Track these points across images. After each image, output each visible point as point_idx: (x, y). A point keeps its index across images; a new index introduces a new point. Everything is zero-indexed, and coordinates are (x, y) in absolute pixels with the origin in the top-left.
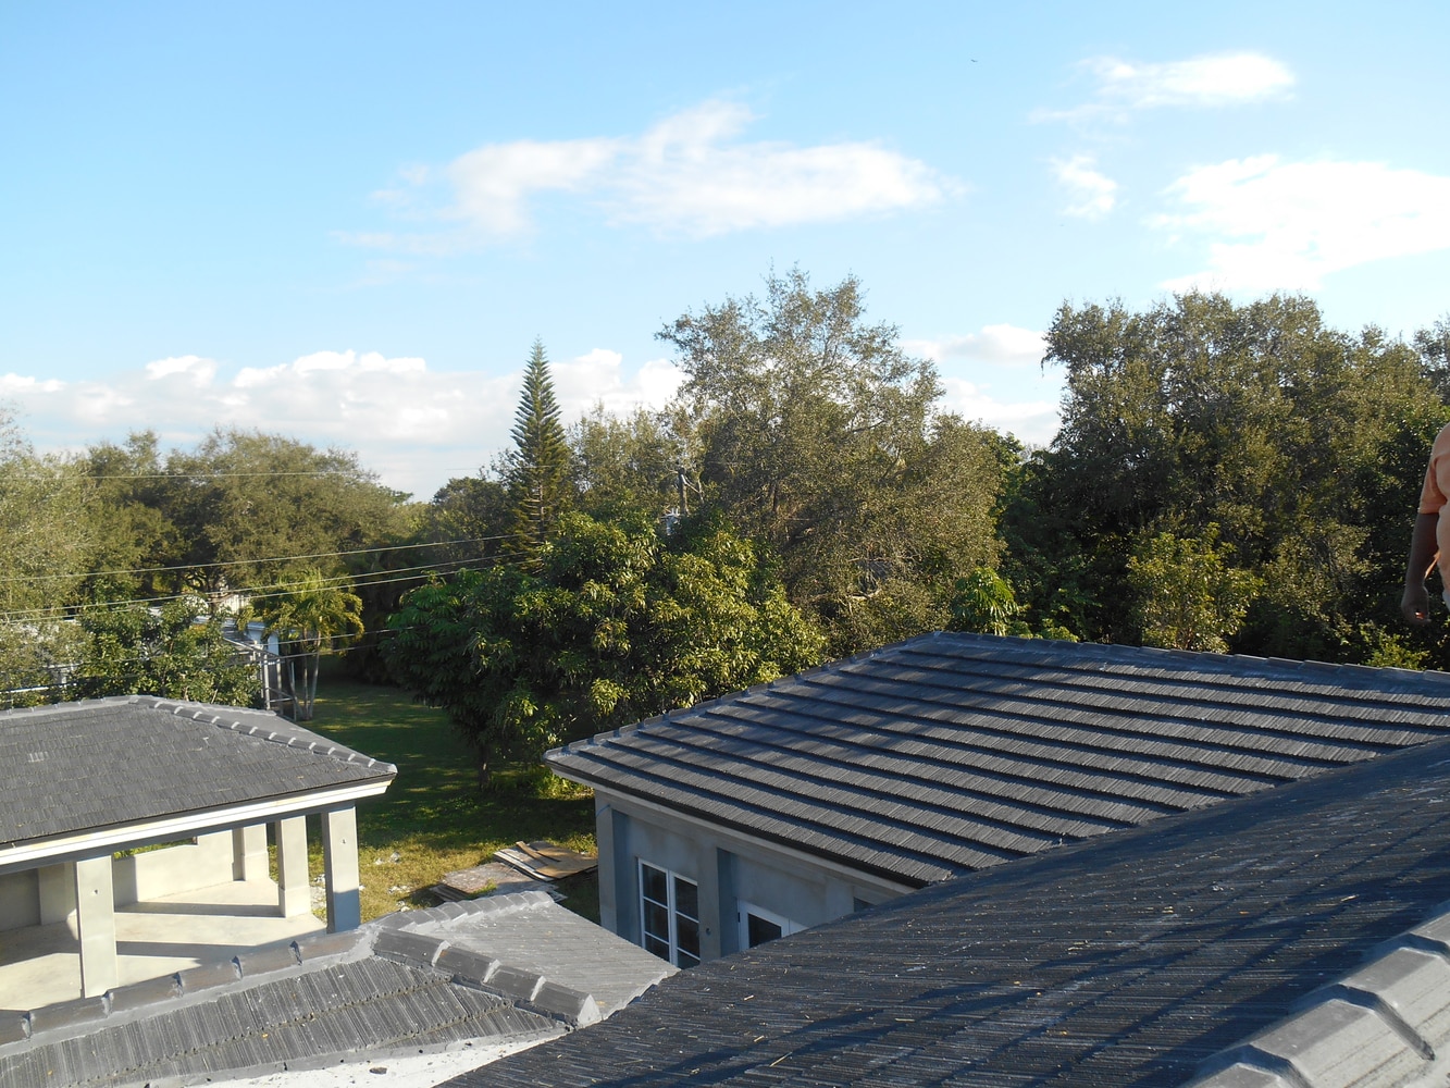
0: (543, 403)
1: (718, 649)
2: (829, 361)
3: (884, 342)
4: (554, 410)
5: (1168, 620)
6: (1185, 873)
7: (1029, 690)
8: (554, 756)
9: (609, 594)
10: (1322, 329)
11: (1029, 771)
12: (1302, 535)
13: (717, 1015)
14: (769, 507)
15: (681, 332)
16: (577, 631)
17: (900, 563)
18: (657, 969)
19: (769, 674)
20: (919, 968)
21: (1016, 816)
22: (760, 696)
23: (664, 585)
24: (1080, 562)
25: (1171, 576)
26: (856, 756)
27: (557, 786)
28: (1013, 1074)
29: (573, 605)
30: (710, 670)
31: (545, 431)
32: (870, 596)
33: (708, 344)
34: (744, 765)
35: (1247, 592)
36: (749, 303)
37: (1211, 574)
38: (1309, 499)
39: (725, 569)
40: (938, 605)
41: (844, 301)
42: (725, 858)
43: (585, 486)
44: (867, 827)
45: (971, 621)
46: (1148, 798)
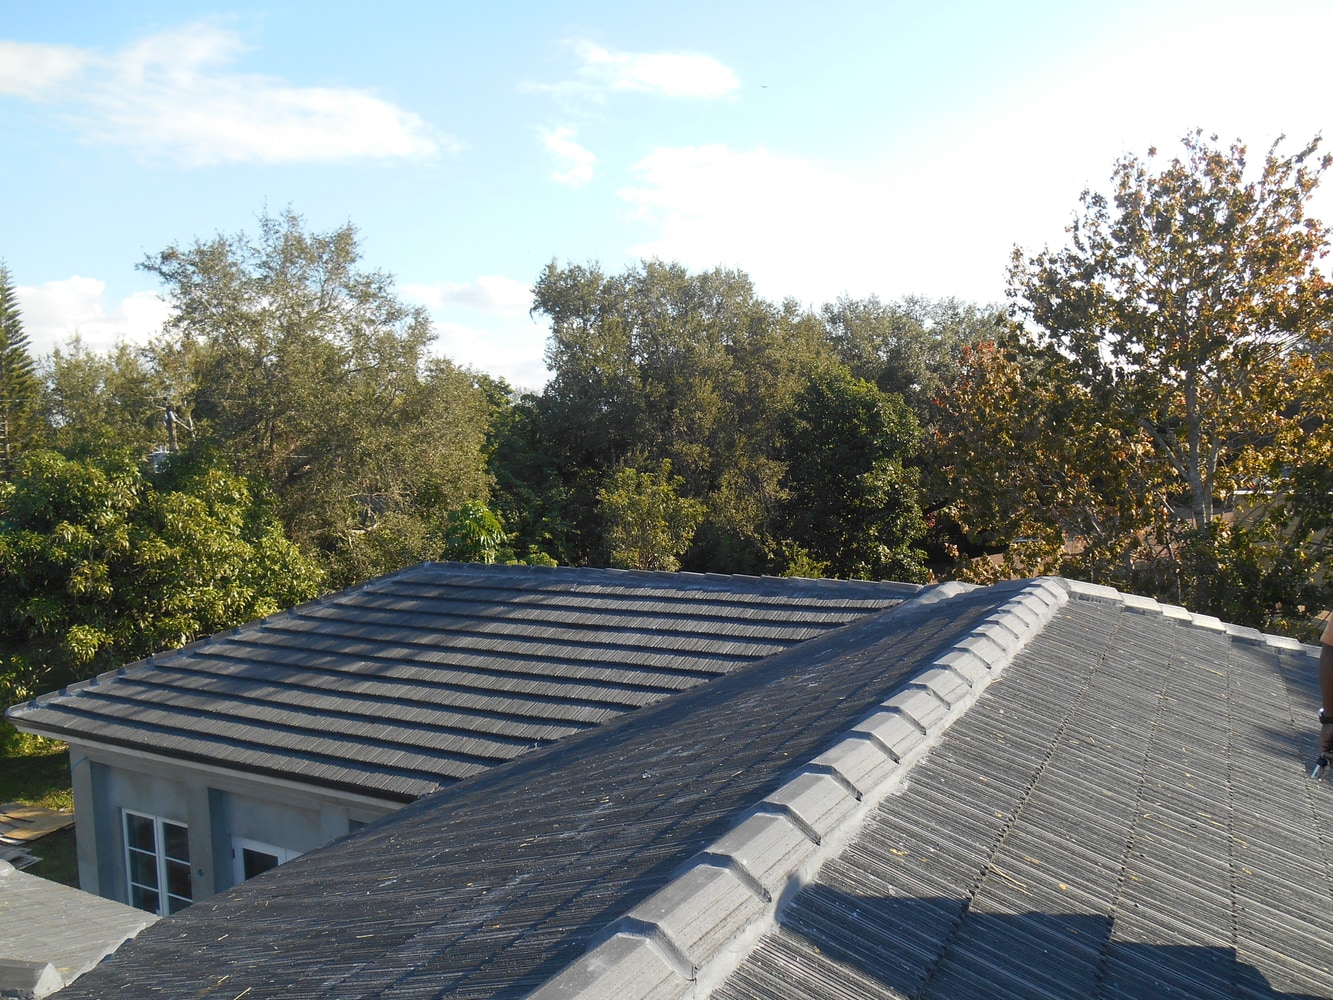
0: (8, 332)
1: (211, 588)
2: (326, 301)
3: (380, 288)
4: (21, 340)
5: (631, 544)
6: (626, 765)
7: (510, 612)
8: (17, 713)
9: (87, 536)
10: (755, 298)
11: (509, 684)
12: (739, 469)
13: (188, 961)
14: (266, 443)
15: (166, 264)
16: (49, 578)
17: (398, 498)
18: (135, 921)
19: (266, 609)
20: (390, 883)
21: (498, 726)
22: (252, 632)
23: (150, 524)
24: (562, 493)
25: (633, 505)
26: (350, 685)
27: (29, 744)
28: (446, 973)
29: (43, 549)
30: (204, 609)
31: (11, 362)
32: (369, 529)
33: (197, 279)
34: (235, 703)
35: (694, 517)
36: (240, 240)
37: (666, 503)
38: (744, 439)
39: (218, 507)
40: (434, 534)
41: (341, 246)
42: (218, 798)
43: (59, 421)
44: (359, 750)
45: (462, 549)
46: (609, 700)
